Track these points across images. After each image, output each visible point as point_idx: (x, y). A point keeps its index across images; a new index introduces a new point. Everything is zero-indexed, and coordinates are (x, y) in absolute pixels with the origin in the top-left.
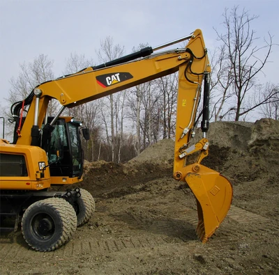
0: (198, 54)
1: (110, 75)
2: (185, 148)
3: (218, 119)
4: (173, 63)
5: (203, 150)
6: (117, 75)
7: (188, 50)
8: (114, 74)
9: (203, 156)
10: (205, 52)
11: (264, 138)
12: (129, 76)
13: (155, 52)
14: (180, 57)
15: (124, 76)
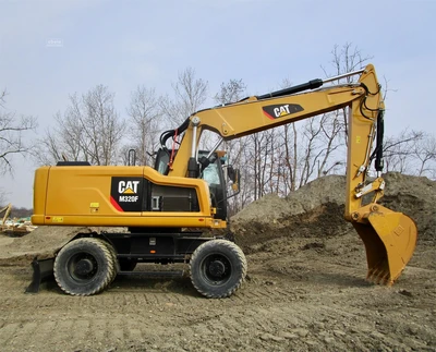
0: (372, 89)
1: (279, 106)
2: (360, 187)
3: (322, 175)
4: (347, 97)
5: (379, 190)
6: (287, 107)
7: (362, 85)
8: (283, 105)
9: (379, 196)
10: (379, 88)
11: (392, 193)
12: (299, 108)
13: (324, 85)
14: (355, 91)
15: (294, 108)
